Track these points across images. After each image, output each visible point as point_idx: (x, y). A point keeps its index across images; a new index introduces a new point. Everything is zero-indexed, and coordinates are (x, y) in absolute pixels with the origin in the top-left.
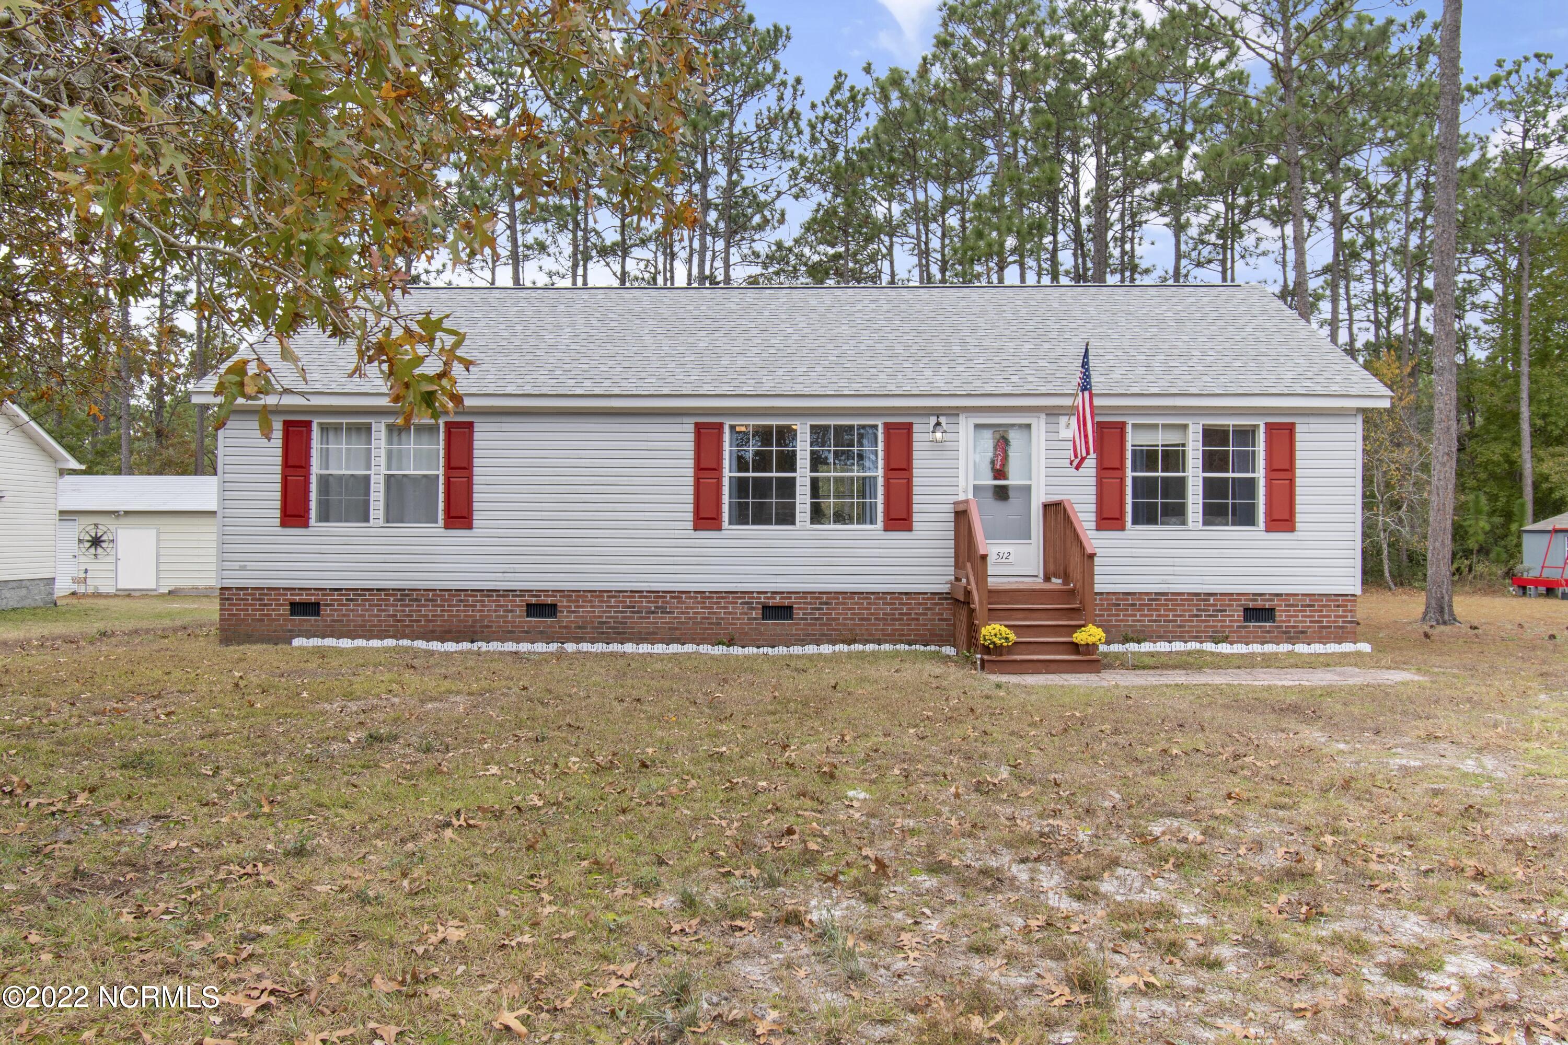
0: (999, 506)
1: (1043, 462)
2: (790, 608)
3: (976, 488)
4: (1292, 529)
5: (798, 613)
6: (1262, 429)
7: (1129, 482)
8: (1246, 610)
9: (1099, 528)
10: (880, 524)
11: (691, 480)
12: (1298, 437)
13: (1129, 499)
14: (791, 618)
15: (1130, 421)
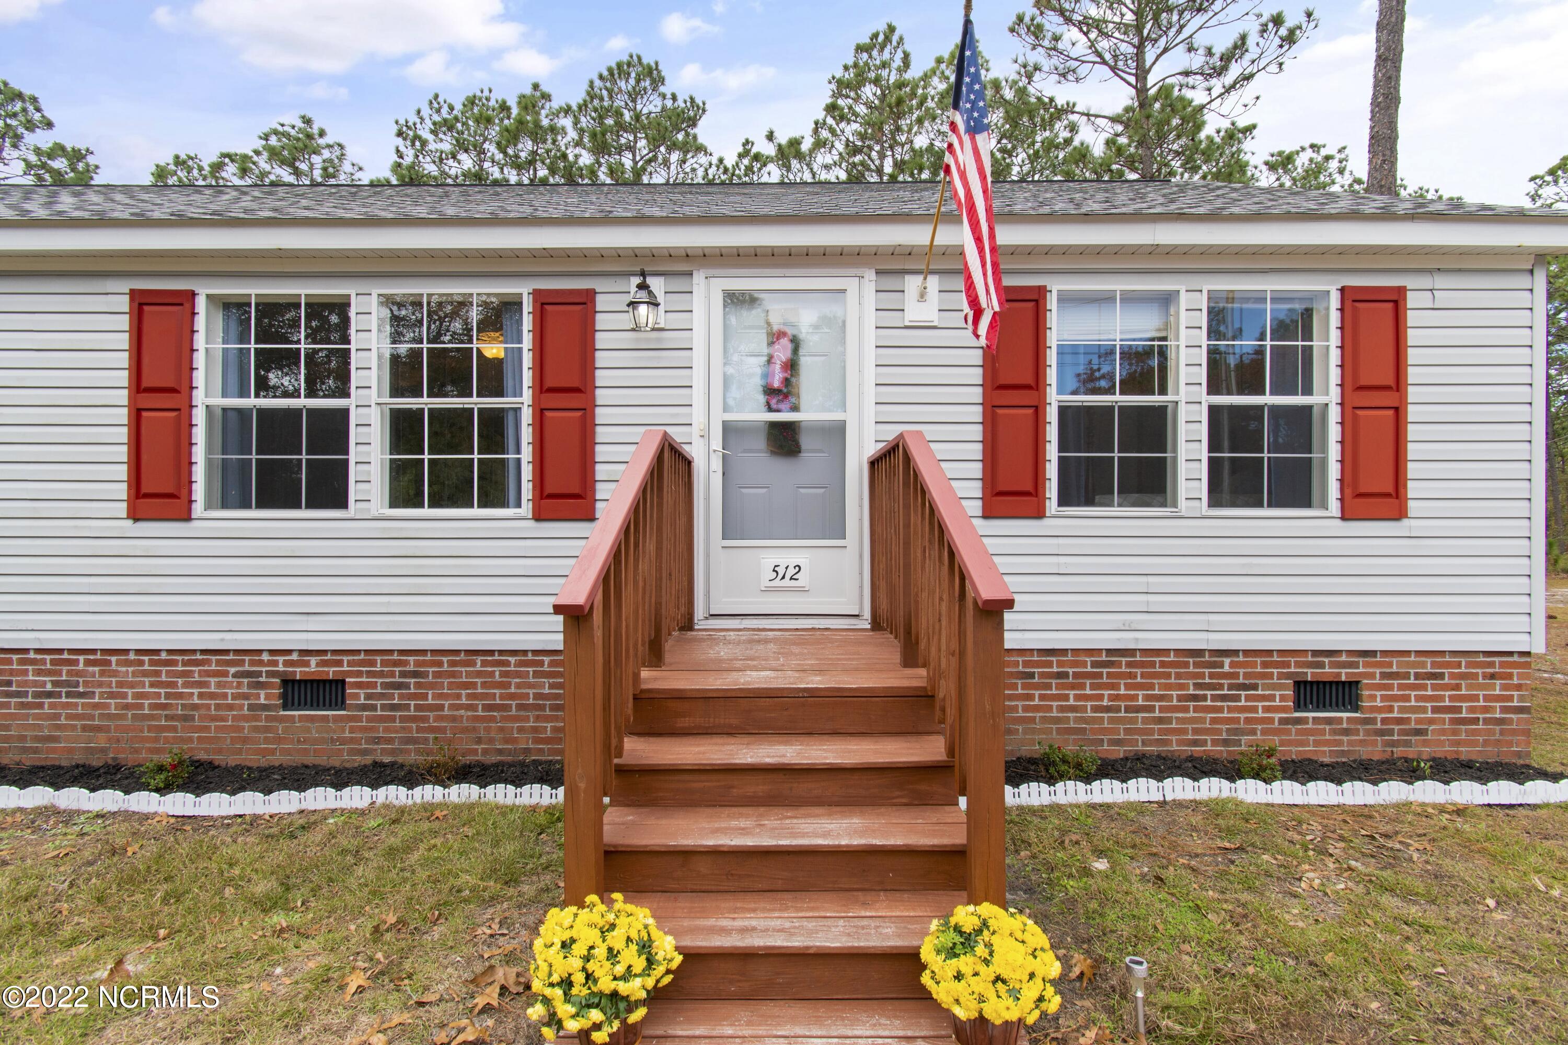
0: (781, 466)
1: (871, 375)
2: (339, 684)
3: (728, 429)
4: (1400, 514)
5: (357, 696)
6: (1335, 301)
7: (1052, 415)
8: (1301, 686)
9: (988, 514)
10: (526, 508)
11: (123, 415)
12: (1412, 318)
13: (1052, 452)
14: (342, 705)
15: (1056, 286)
